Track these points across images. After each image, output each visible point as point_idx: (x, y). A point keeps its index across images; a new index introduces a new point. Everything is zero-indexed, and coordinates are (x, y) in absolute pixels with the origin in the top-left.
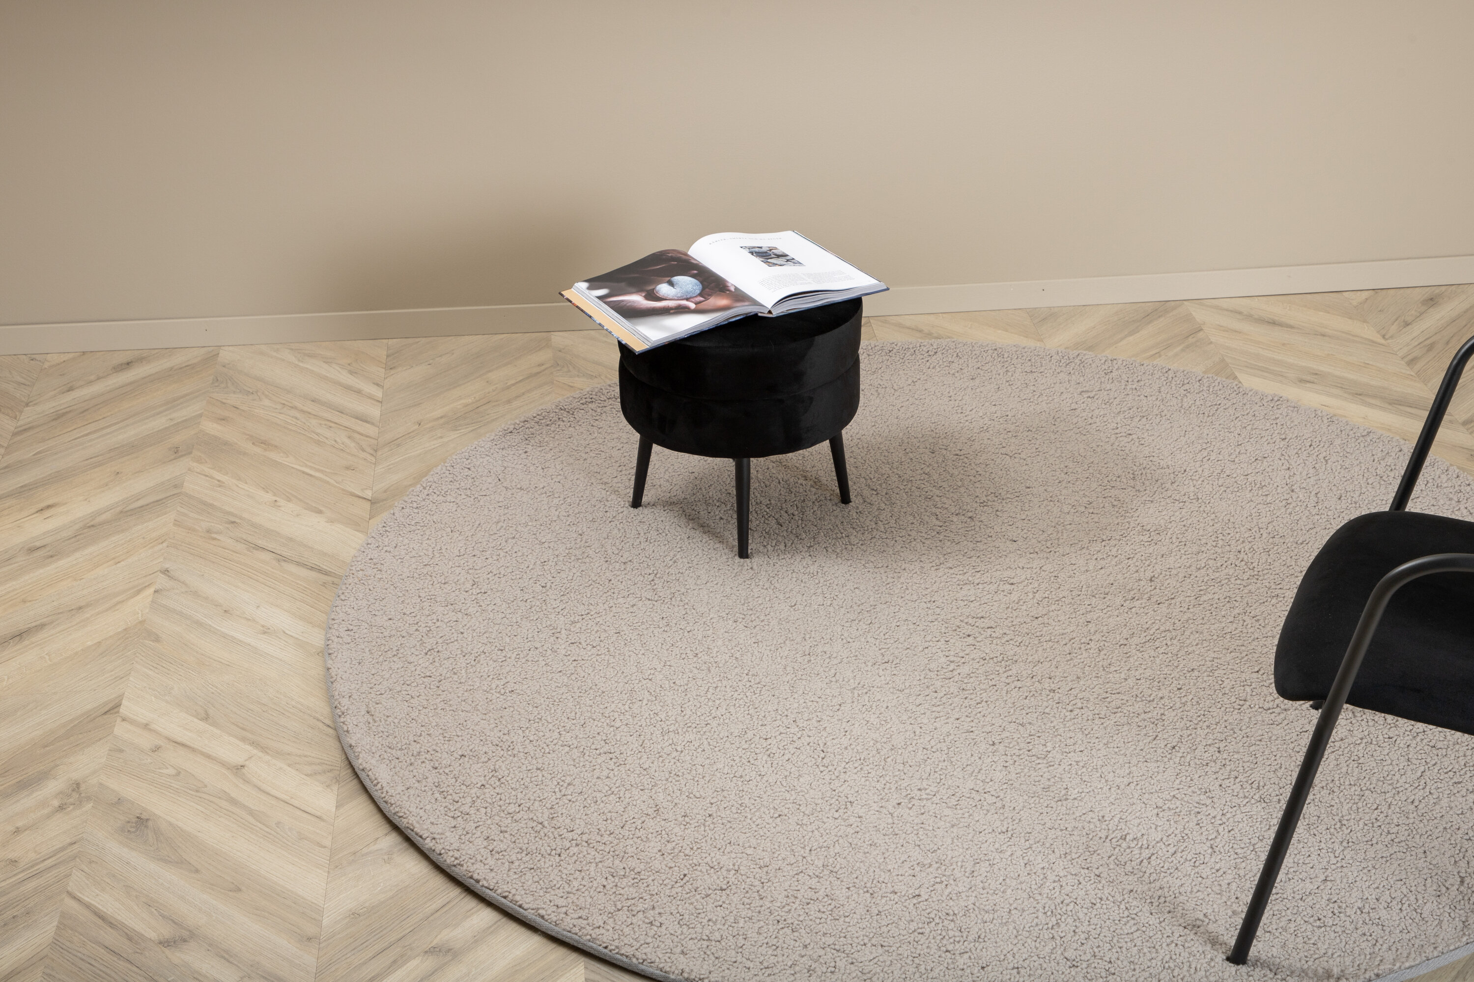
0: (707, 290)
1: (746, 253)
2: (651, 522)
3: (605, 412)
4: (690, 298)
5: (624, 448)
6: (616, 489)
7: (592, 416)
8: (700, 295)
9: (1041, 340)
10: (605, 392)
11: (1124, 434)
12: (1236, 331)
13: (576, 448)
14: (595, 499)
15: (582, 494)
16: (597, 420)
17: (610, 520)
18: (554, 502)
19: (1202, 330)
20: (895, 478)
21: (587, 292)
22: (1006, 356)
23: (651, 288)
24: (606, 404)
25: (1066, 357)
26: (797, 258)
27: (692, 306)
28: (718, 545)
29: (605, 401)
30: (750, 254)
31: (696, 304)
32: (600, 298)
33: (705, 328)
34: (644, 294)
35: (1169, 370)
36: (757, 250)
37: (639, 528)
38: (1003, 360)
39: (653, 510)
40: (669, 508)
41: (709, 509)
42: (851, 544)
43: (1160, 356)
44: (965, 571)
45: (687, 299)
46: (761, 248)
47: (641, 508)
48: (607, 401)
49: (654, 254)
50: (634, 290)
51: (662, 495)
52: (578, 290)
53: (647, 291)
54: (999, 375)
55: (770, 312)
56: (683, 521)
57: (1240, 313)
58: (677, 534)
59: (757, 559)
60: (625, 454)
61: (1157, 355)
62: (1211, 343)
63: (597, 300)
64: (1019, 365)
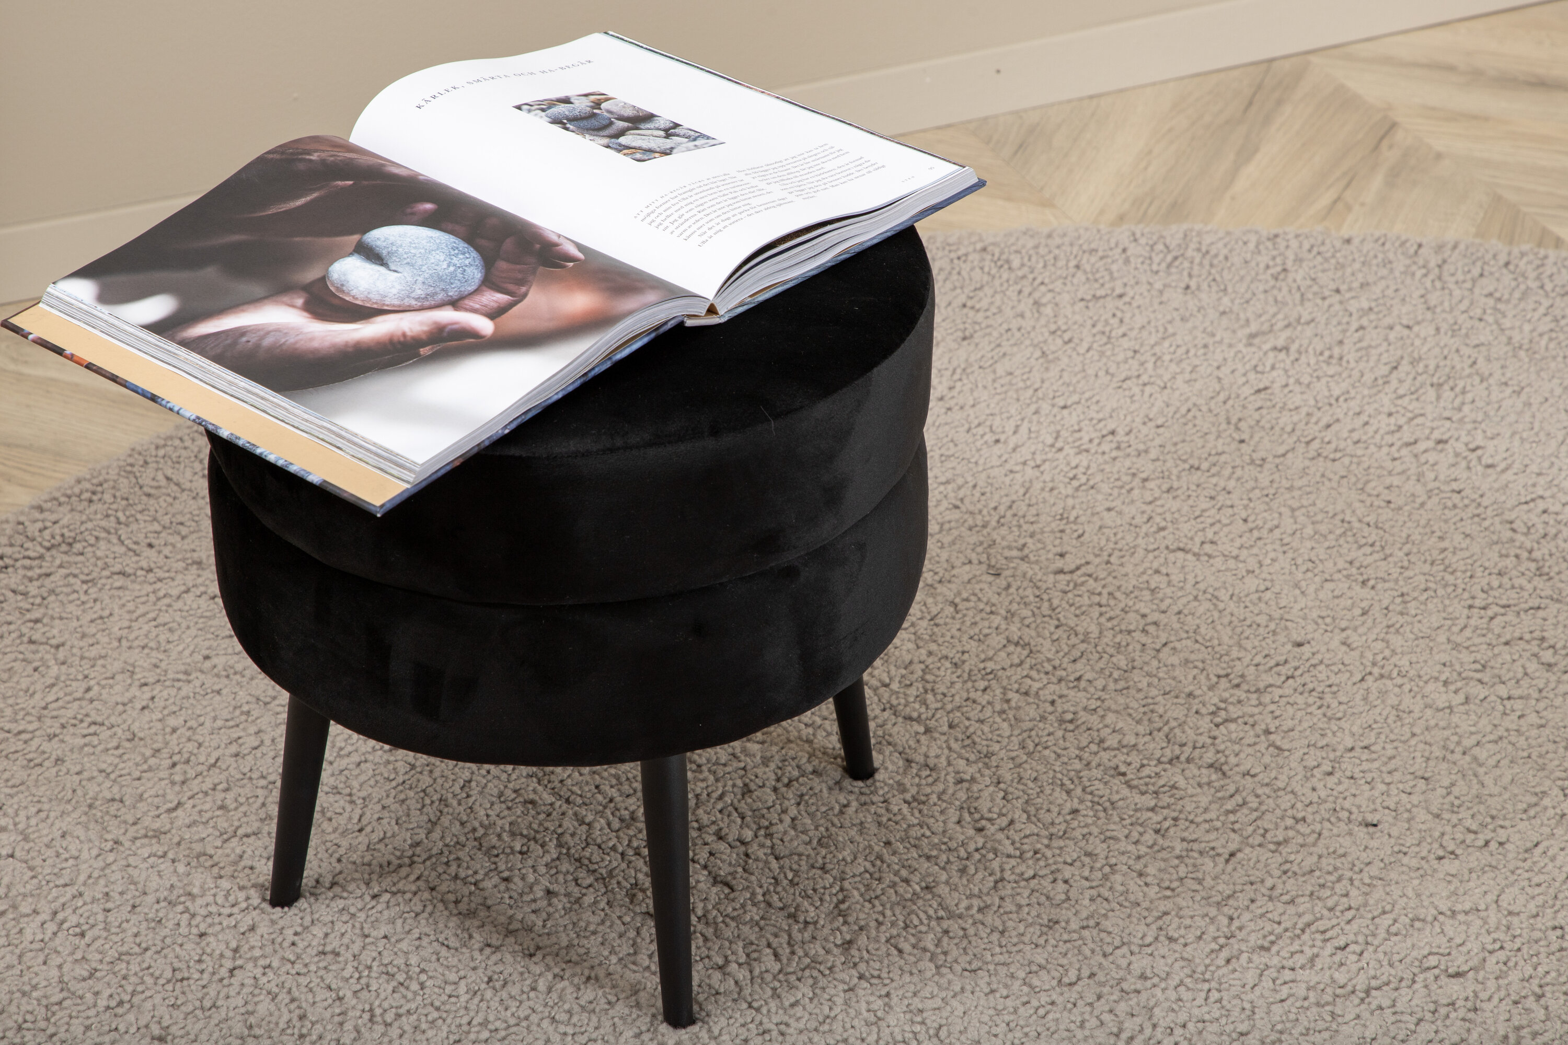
0: (502, 265)
1: (539, 123)
2: (356, 948)
3: (52, 592)
4: (462, 298)
5: (159, 703)
6: (198, 847)
7: (22, 612)
8: (489, 282)
9: (1047, 203)
10: (33, 529)
11: (1431, 444)
12: (1475, 117)
13: (15, 728)
14: (150, 899)
15: (101, 887)
16: (37, 621)
17: (229, 964)
18: (28, 935)
19: (1394, 125)
20: (946, 672)
21: (104, 311)
22: (1016, 263)
23: (311, 275)
24: (46, 567)
25: (1160, 247)
26: (688, 122)
27: (485, 326)
28: (588, 994)
29: (41, 557)
30: (557, 129)
31: (494, 314)
32: (159, 328)
33: (555, 395)
34: (300, 302)
35: (1420, 246)
36: (562, 109)
37: (329, 978)
38: (1013, 276)
39: (341, 903)
40: (387, 882)
41: (502, 867)
42: (951, 916)
43: (1349, 208)
44: (1309, 952)
45: (455, 303)
46: (566, 101)
47: (302, 903)
48: (48, 556)
49: (261, 160)
50: (257, 289)
51: (345, 843)
52: (67, 307)
53: (307, 288)
54: (1022, 315)
55: (712, 310)
56: (450, 930)
57: (1451, 68)
58: (453, 977)
59: (723, 1022)
60: (172, 722)
61: (1340, 206)
62: (1439, 156)
63: (152, 338)
64: (1059, 283)
